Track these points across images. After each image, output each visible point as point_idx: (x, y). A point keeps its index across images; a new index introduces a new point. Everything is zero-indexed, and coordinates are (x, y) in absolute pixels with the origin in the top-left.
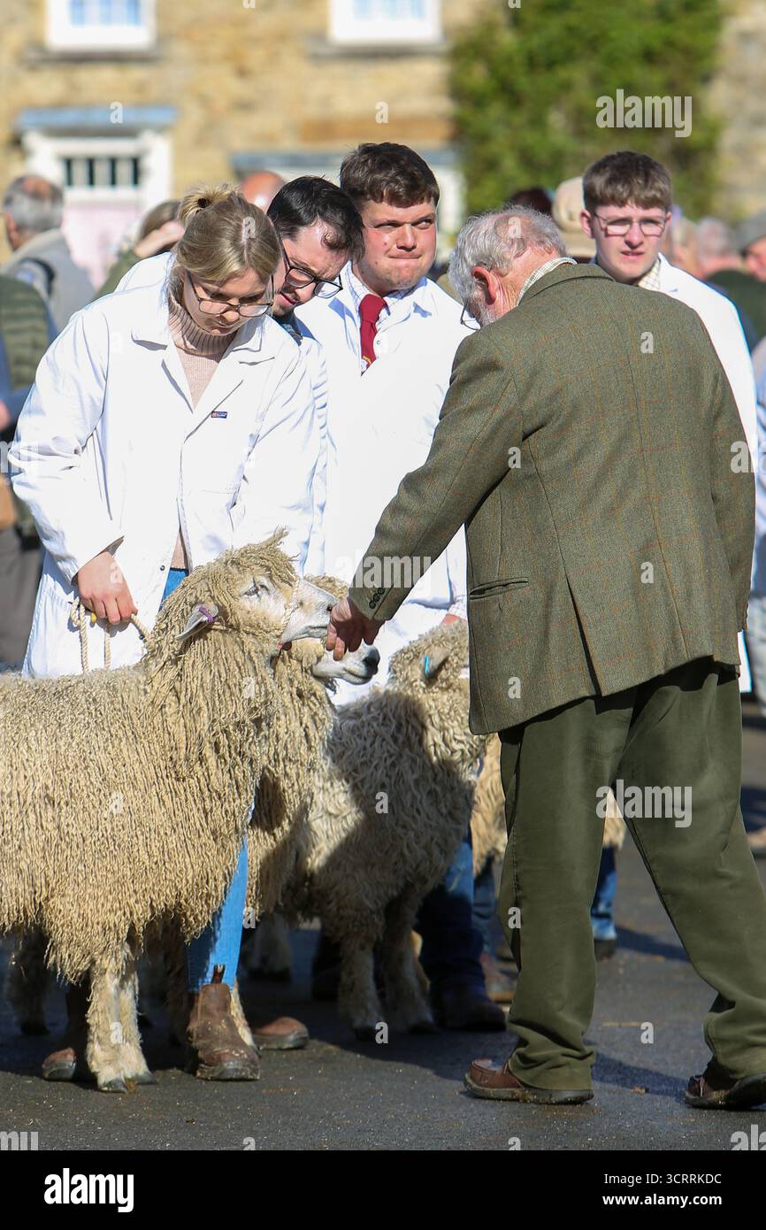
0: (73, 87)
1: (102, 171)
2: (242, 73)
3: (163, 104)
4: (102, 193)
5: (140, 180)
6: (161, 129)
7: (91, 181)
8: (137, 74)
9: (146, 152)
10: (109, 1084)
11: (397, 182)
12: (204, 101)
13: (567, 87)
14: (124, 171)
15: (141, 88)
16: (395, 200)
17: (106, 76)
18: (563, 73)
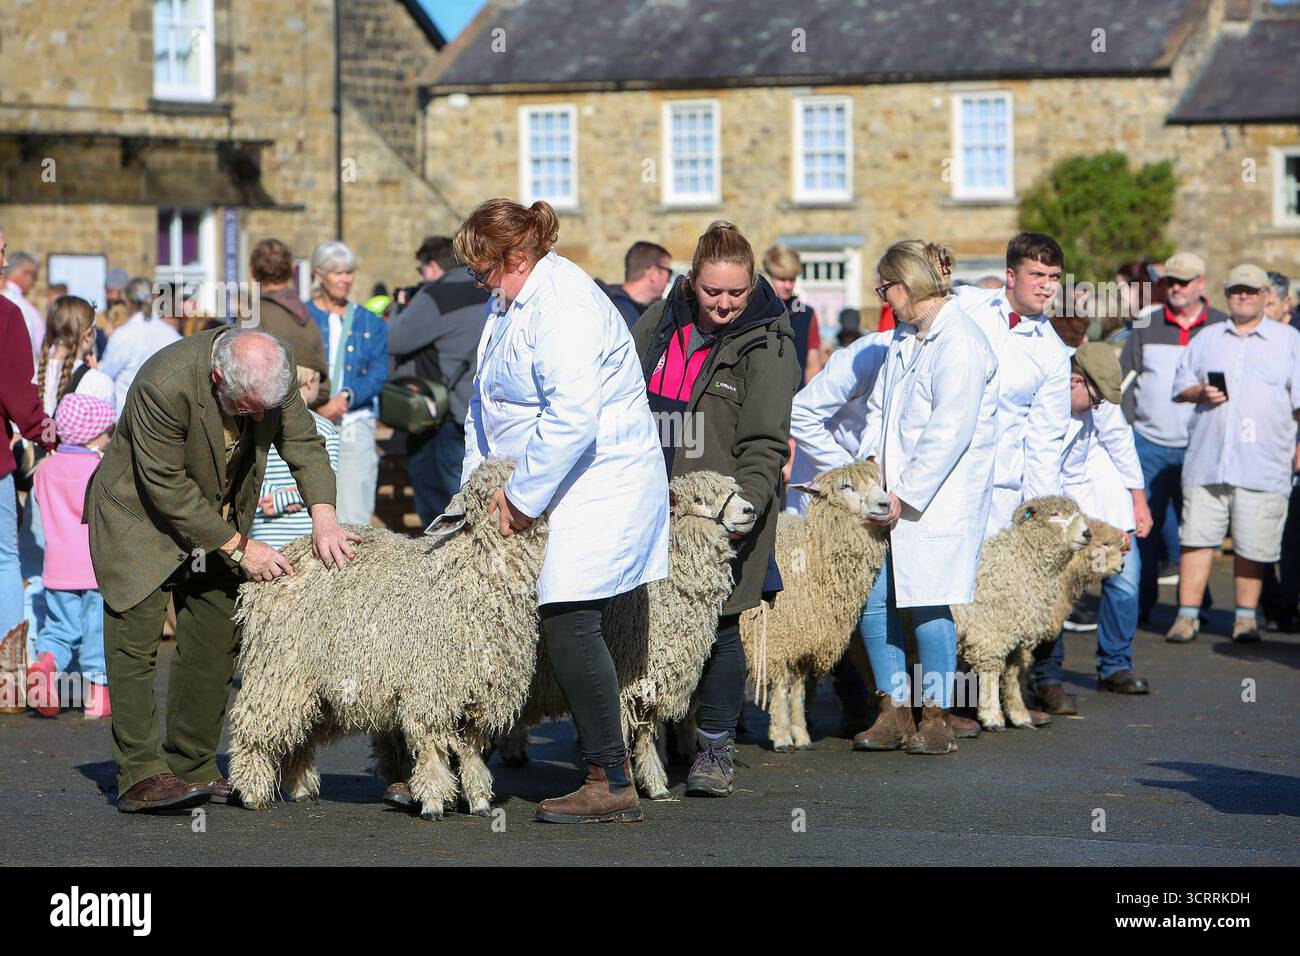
0: (807, 224)
1: (823, 270)
2: (902, 215)
3: (857, 233)
4: (823, 283)
5: (845, 276)
6: (856, 248)
7: (817, 276)
8: (843, 216)
9: (848, 260)
10: (779, 748)
11: (1046, 251)
12: (881, 231)
13: (1086, 224)
14: (835, 270)
15: (845, 224)
16: (1043, 261)
17: (825, 217)
18: (1083, 217)
